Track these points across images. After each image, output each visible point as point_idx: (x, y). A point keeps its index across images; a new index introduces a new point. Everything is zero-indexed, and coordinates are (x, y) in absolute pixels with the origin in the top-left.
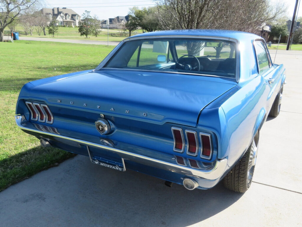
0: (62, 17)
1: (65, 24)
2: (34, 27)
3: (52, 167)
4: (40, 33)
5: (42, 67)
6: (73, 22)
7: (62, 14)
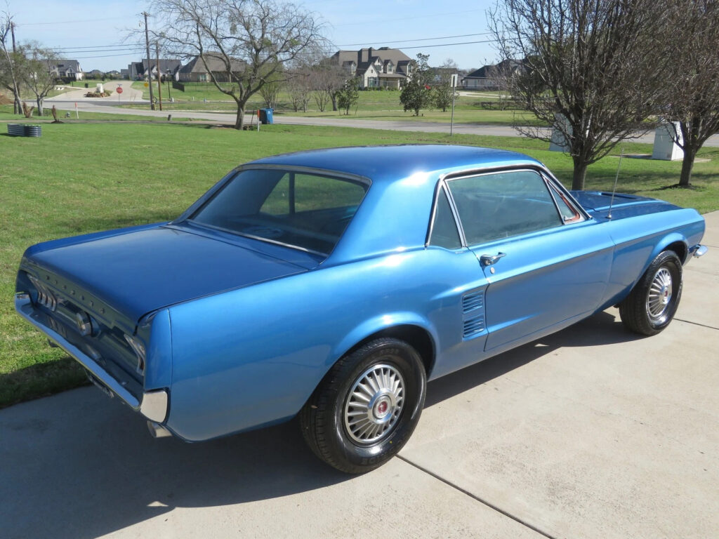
0: (377, 68)
1: (382, 85)
2: (313, 93)
4: (323, 106)
6: (400, 78)
7: (377, 61)
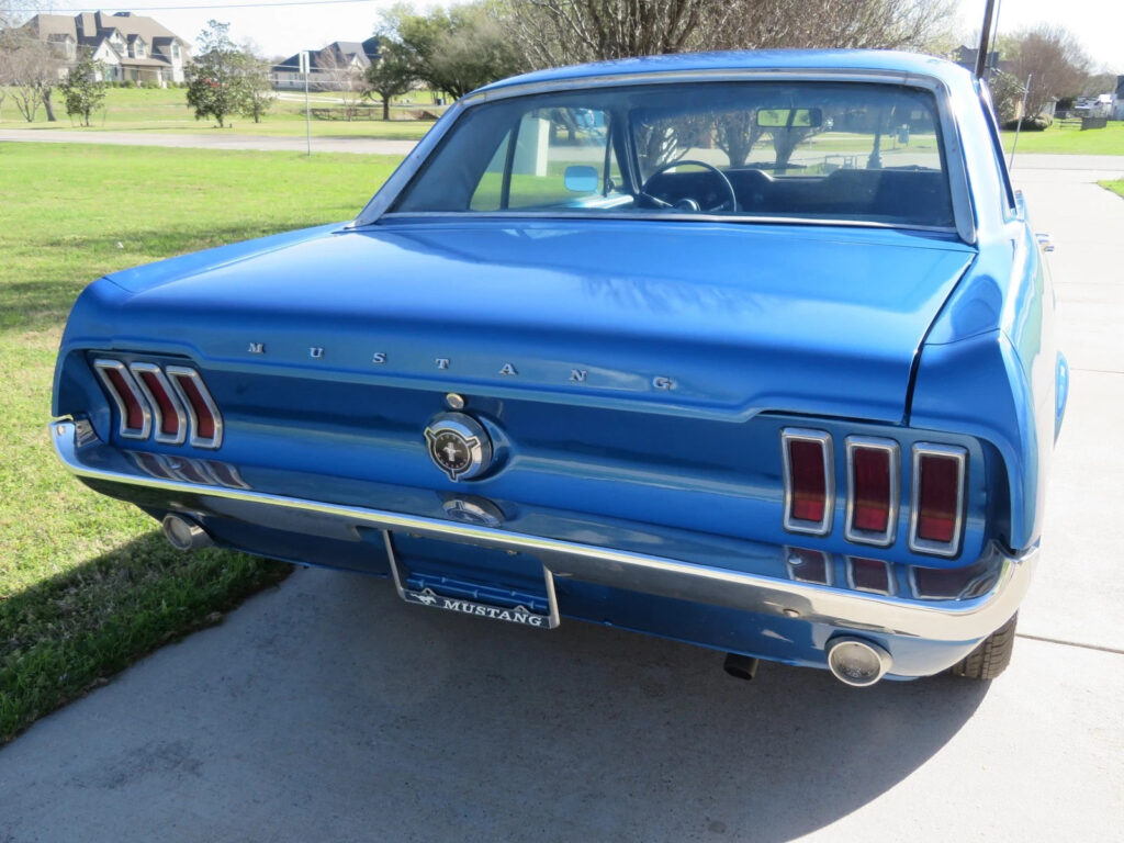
0: (116, 49)
1: (128, 77)
2: (7, 88)
3: (200, 628)
4: (30, 112)
5: (67, 238)
6: (162, 67)
7: (114, 35)
